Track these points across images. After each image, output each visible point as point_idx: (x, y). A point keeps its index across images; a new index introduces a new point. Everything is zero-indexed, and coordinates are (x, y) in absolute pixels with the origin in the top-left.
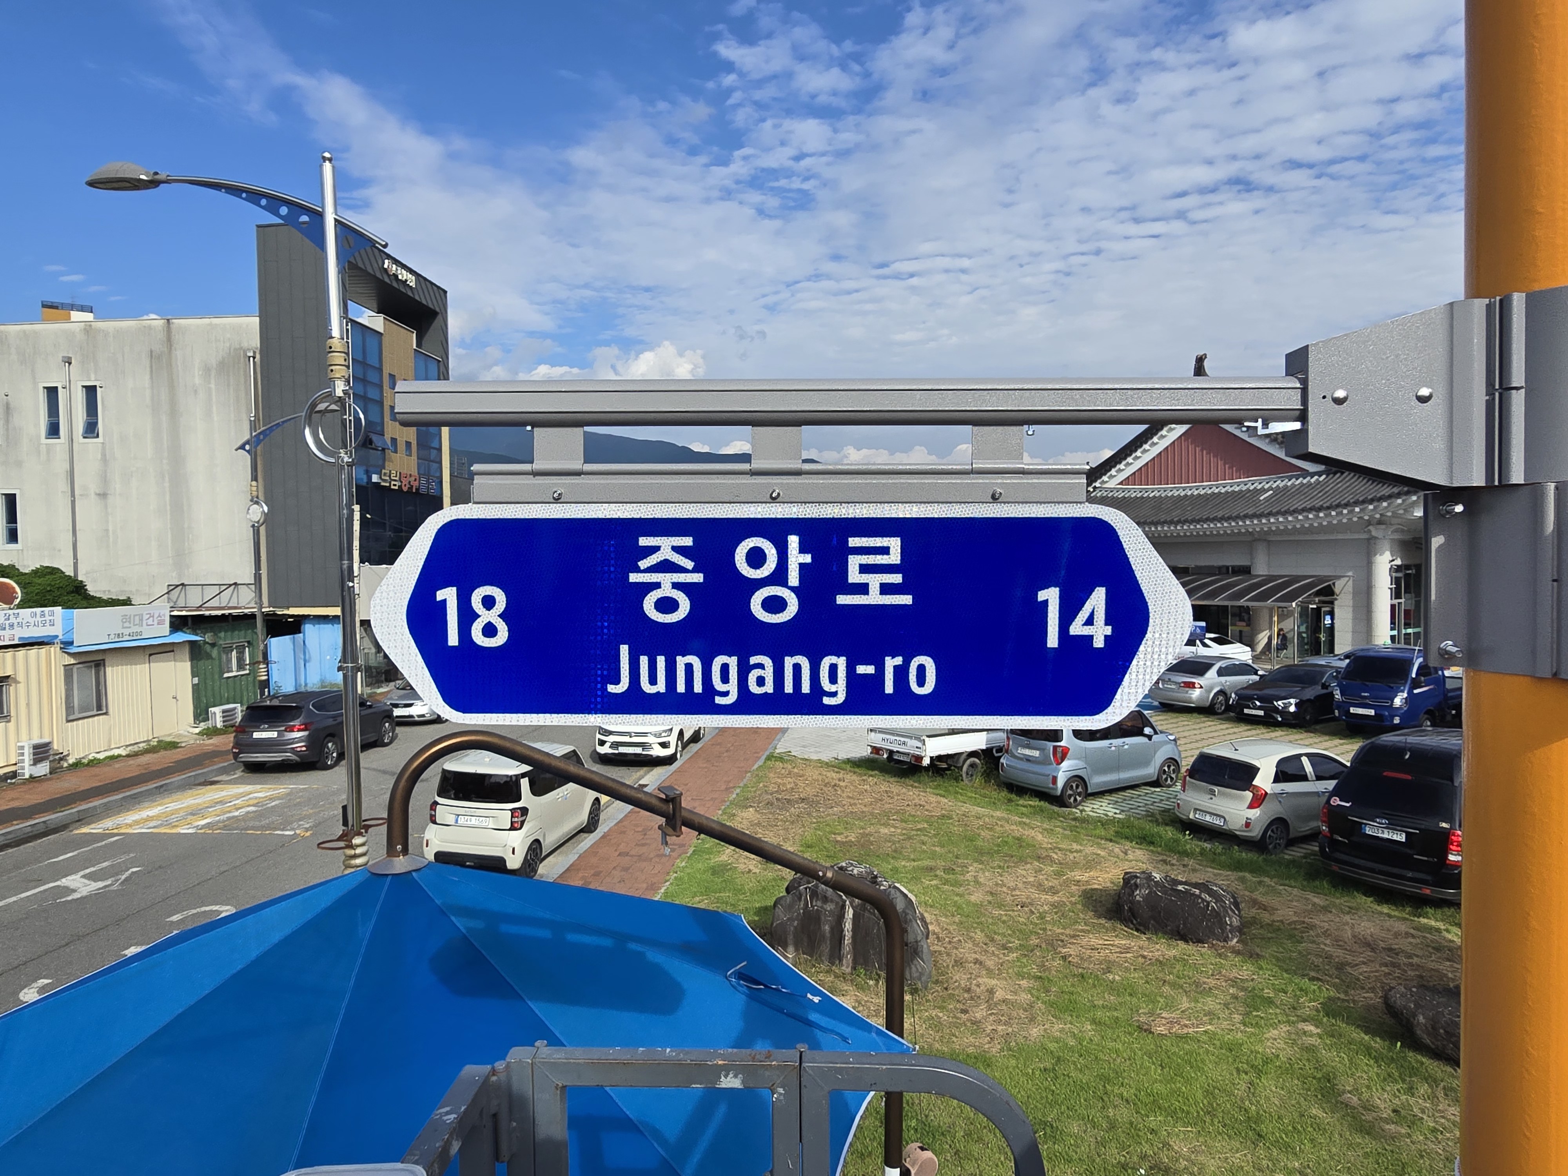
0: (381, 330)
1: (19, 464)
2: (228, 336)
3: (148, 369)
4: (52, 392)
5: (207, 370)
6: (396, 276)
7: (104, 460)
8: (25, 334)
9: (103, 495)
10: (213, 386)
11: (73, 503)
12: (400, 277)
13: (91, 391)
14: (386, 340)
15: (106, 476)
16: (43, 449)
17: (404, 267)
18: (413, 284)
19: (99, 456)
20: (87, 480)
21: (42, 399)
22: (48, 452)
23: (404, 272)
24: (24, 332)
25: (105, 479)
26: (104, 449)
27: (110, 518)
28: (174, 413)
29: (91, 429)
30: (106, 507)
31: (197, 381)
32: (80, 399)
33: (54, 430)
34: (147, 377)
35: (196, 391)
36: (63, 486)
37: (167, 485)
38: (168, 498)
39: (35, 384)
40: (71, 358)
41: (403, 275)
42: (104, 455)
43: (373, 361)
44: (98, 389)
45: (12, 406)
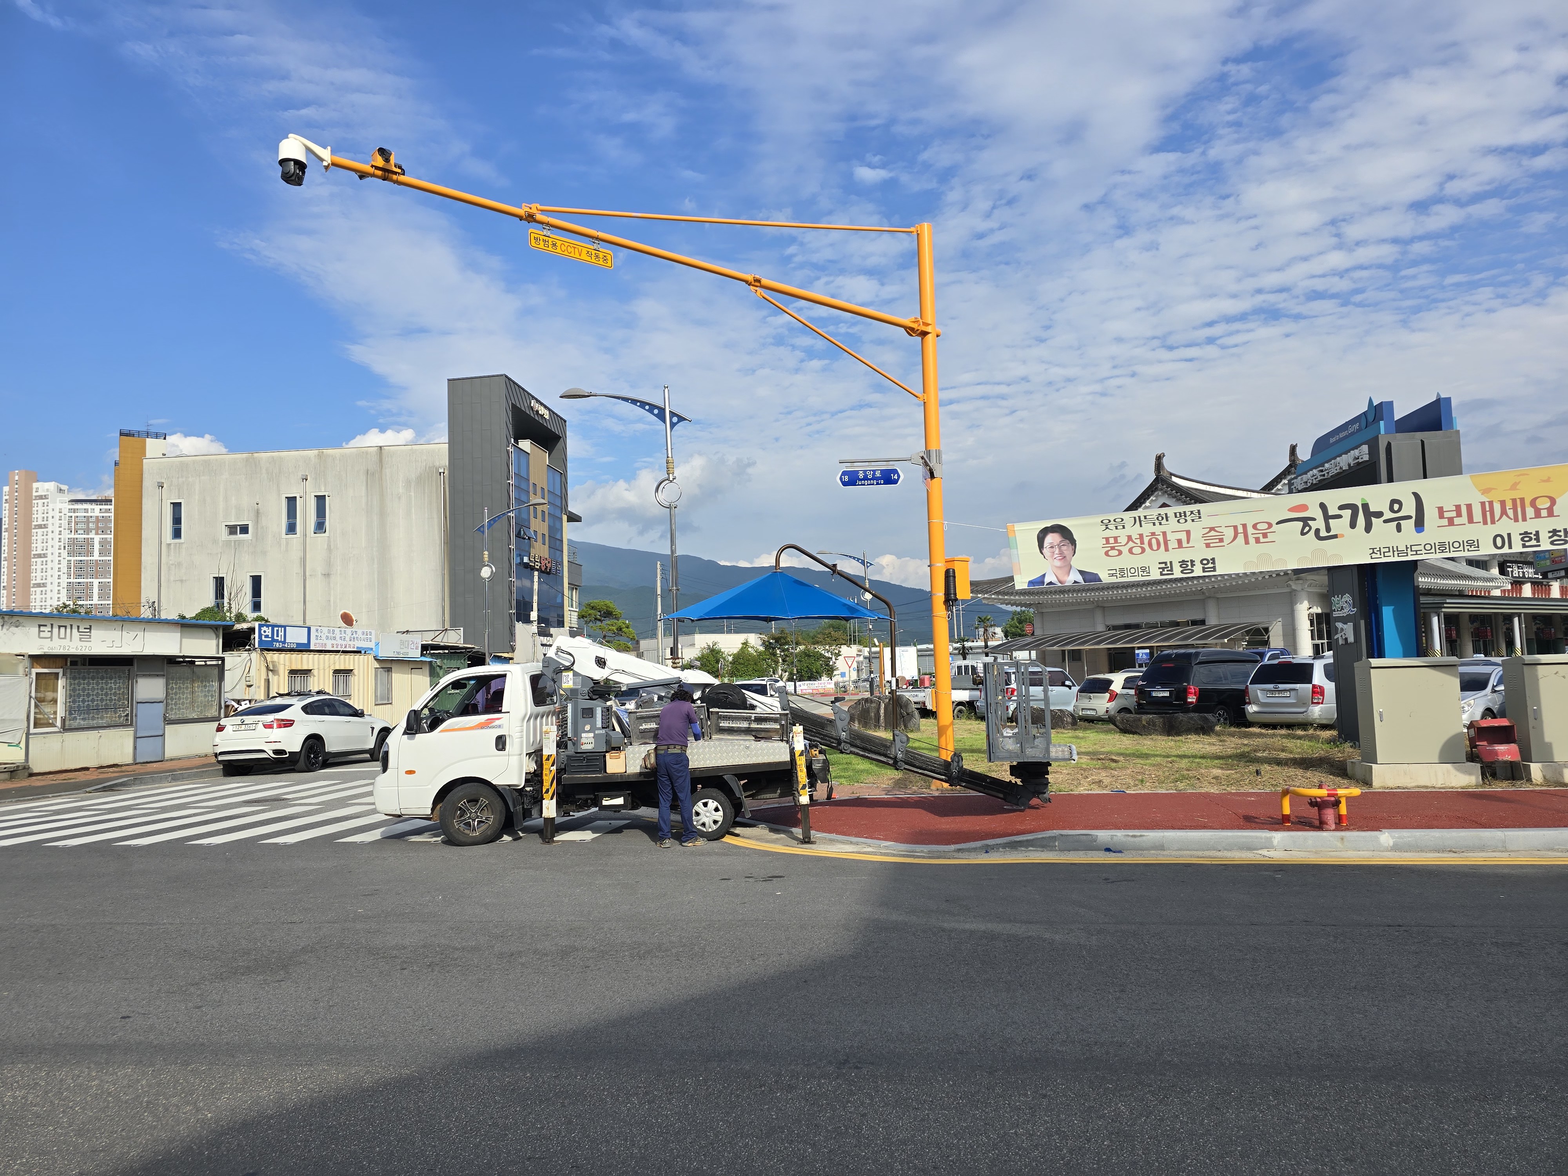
0: (529, 451)
1: (264, 553)
2: (425, 458)
3: (365, 483)
4: (292, 501)
5: (408, 482)
6: (537, 411)
7: (329, 549)
8: (273, 460)
9: (327, 575)
10: (412, 494)
11: (305, 581)
12: (540, 412)
13: (321, 499)
14: (531, 457)
15: (330, 561)
16: (284, 542)
17: (542, 404)
18: (547, 417)
19: (326, 547)
20: (315, 564)
21: (284, 503)
22: (287, 544)
23: (542, 408)
24: (273, 457)
25: (329, 563)
26: (329, 541)
27: (332, 592)
28: (383, 514)
29: (320, 527)
30: (329, 583)
31: (401, 490)
32: (312, 504)
33: (291, 529)
34: (364, 488)
35: (399, 498)
36: (296, 569)
37: (376, 566)
38: (376, 576)
39: (279, 495)
40: (307, 476)
41: (542, 411)
42: (329, 546)
43: (523, 474)
44: (327, 497)
45: (261, 511)
